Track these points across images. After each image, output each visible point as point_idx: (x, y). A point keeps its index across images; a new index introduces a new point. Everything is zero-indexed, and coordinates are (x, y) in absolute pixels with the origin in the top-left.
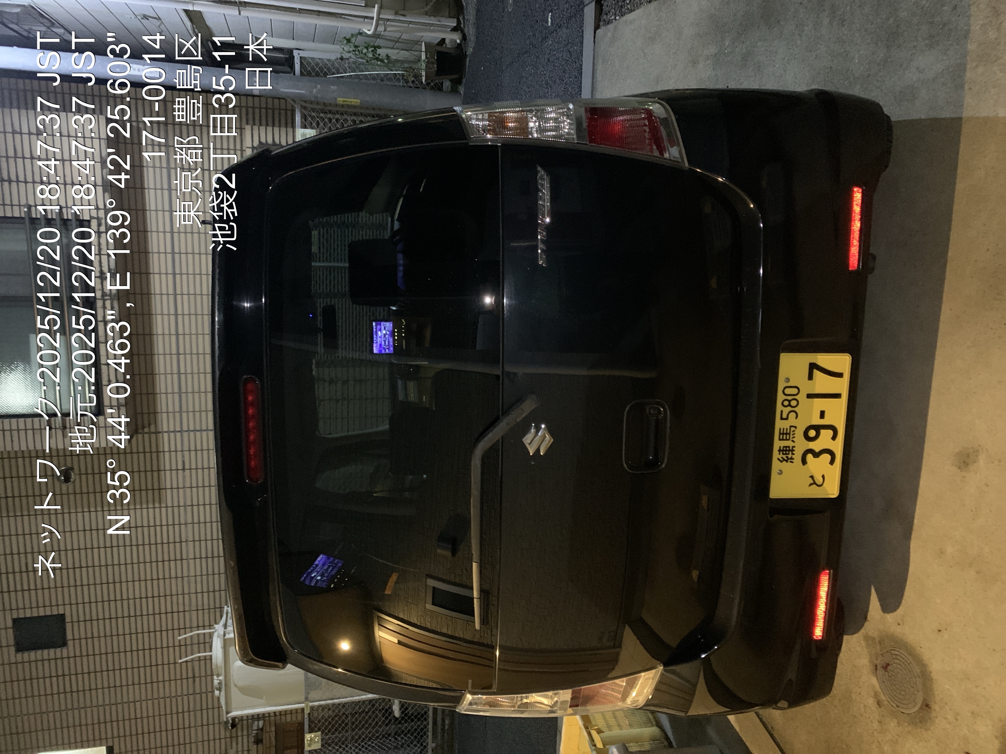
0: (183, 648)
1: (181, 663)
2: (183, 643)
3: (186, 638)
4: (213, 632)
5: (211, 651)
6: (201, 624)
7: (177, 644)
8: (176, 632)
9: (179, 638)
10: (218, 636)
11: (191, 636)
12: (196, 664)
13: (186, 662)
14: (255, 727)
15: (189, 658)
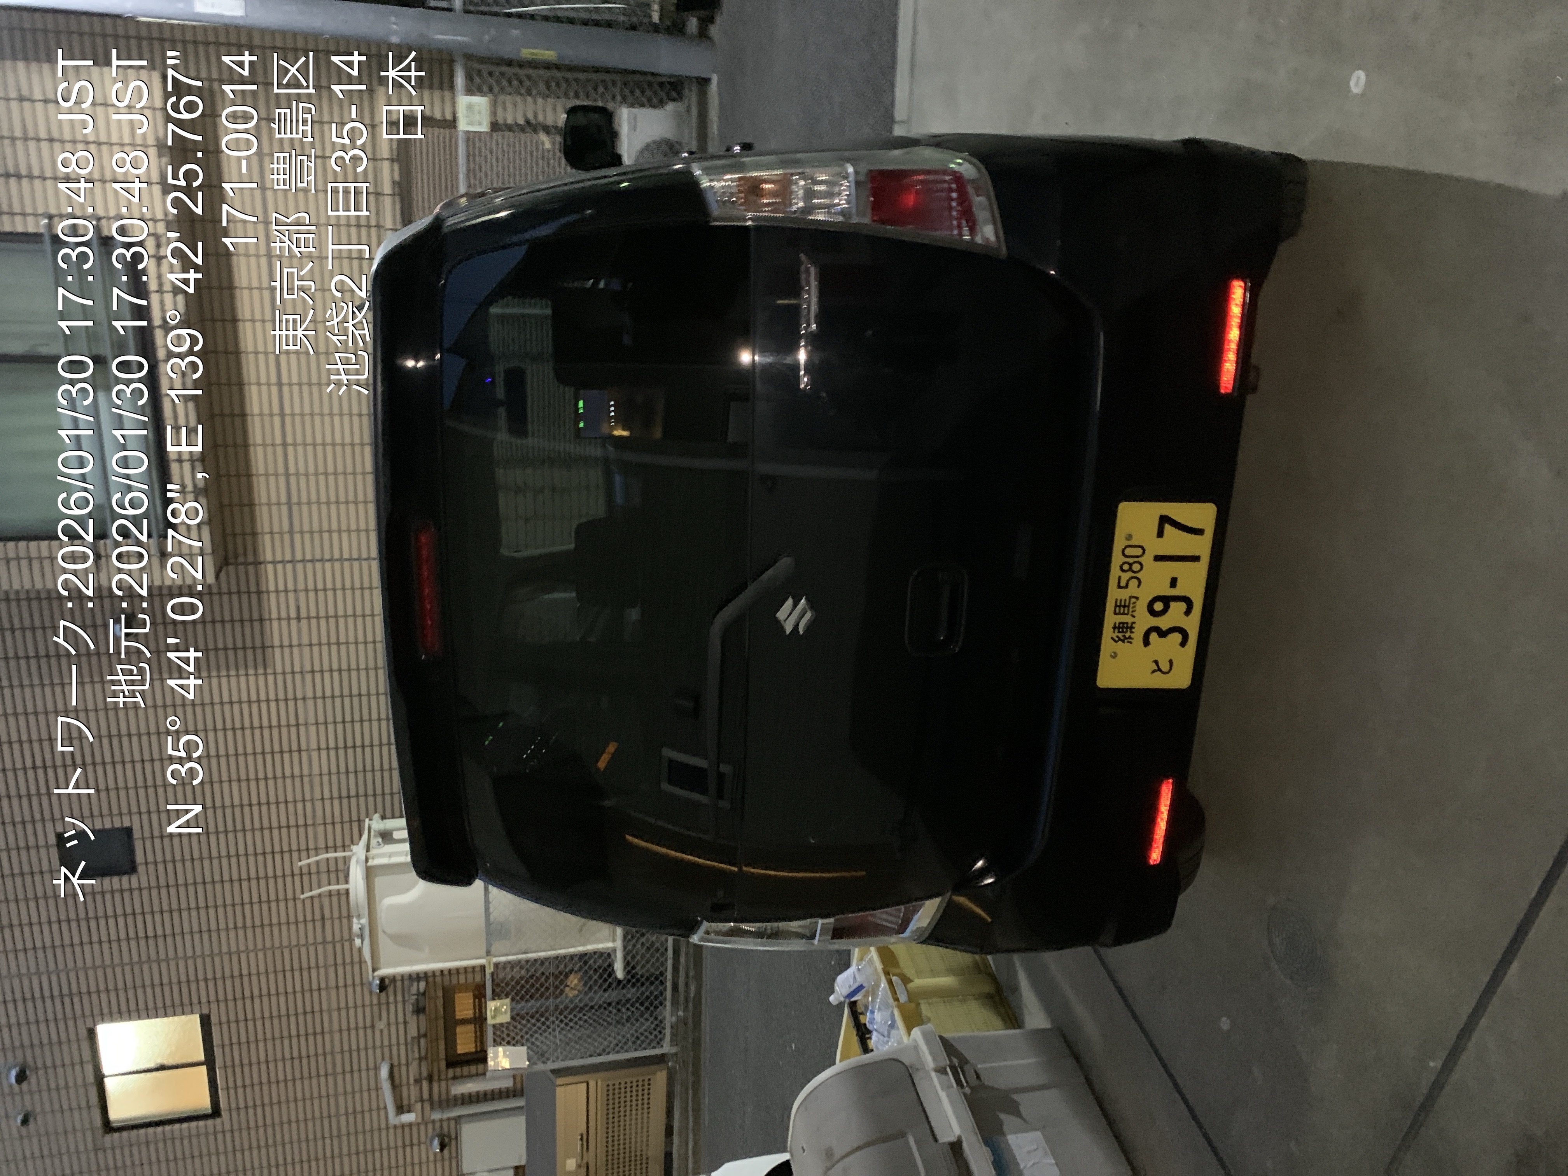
0: (306, 878)
1: (304, 900)
2: (305, 871)
3: (309, 865)
4: (350, 857)
5: (347, 882)
6: (330, 843)
7: (297, 871)
8: (295, 855)
9: (300, 864)
10: (357, 862)
11: (318, 862)
12: (326, 901)
13: (312, 898)
14: (414, 990)
15: (315, 892)
